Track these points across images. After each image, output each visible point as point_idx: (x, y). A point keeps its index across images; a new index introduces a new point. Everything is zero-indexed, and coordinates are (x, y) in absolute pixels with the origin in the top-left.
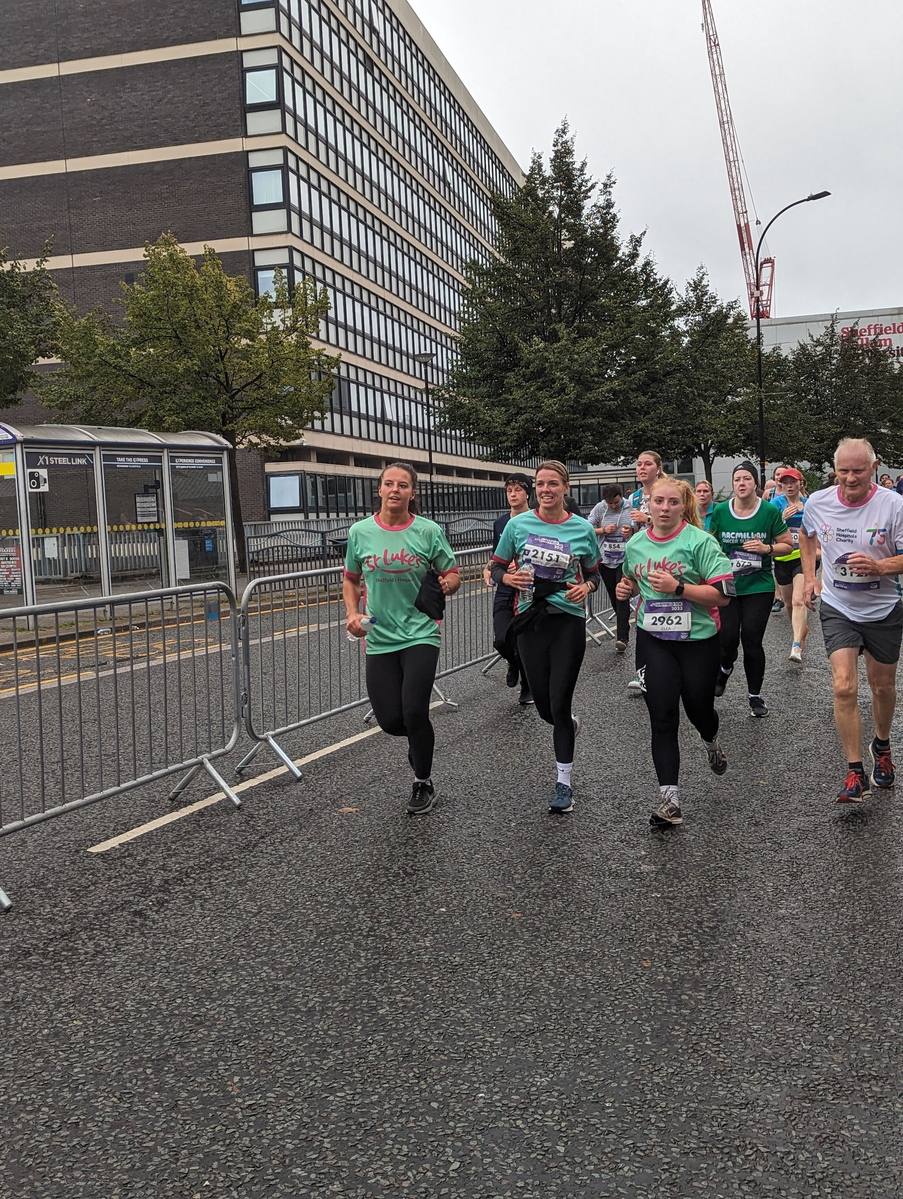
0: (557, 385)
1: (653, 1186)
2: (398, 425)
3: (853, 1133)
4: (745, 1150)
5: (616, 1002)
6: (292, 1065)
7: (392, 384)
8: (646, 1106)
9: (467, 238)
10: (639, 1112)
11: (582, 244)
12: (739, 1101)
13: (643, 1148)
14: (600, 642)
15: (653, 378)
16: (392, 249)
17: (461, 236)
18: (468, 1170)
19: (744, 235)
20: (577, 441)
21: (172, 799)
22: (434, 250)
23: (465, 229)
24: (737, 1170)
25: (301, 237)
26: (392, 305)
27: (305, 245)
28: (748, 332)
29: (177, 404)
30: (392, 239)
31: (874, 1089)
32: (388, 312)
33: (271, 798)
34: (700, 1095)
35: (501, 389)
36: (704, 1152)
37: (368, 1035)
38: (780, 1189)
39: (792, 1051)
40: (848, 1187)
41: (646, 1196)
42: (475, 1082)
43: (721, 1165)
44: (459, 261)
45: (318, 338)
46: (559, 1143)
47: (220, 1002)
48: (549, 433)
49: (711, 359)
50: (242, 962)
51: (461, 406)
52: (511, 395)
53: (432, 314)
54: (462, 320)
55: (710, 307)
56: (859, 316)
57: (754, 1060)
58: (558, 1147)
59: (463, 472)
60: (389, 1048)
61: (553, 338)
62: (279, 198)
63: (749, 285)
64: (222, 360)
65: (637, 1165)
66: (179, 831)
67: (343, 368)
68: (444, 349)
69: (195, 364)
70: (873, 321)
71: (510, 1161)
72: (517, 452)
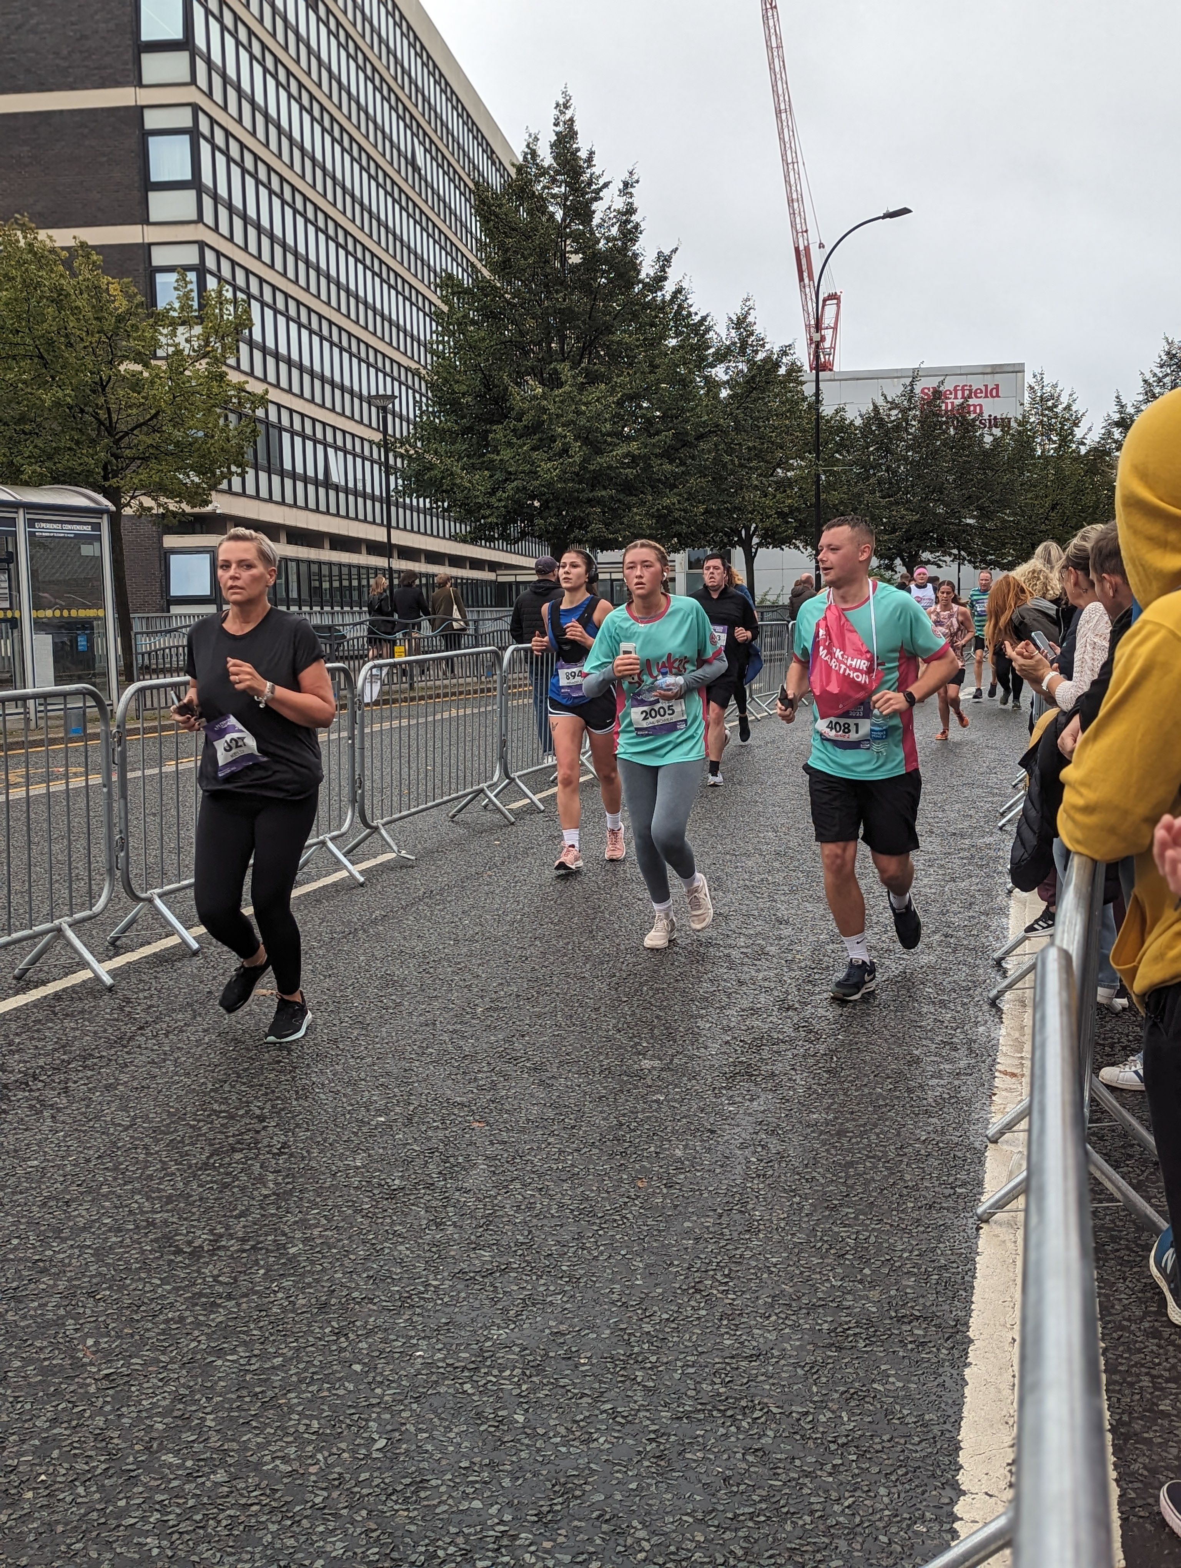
0: (558, 445)
1: (635, 1460)
2: (346, 491)
3: (887, 1386)
4: (753, 1412)
5: (601, 1232)
6: (167, 1321)
7: (339, 435)
8: (632, 1362)
9: (443, 244)
10: (622, 1368)
11: (593, 259)
12: (749, 1352)
13: (625, 1414)
15: (682, 441)
16: (342, 252)
17: (435, 241)
18: (397, 1448)
19: (804, 261)
20: (582, 519)
21: (18, 978)
22: (399, 258)
23: (440, 231)
24: (741, 1437)
25: (216, 229)
26: (340, 329)
27: (222, 240)
28: (804, 387)
29: (40, 449)
30: (341, 240)
31: (916, 1332)
32: (335, 338)
33: (156, 977)
34: (700, 1346)
35: (486, 446)
36: (702, 1416)
37: (272, 1281)
38: (793, 1458)
39: (818, 1288)
40: (877, 1452)
41: (626, 1472)
42: (412, 1337)
43: (722, 1431)
44: (432, 274)
45: (238, 368)
46: (518, 1411)
47: (72, 1242)
48: (548, 507)
49: (757, 419)
50: (105, 1189)
51: (431, 467)
52: (498, 454)
53: (395, 344)
54: (434, 353)
55: (756, 352)
56: (945, 373)
57: (770, 1300)
58: (516, 1416)
59: (434, 558)
60: (301, 1296)
61: (553, 381)
62: (186, 175)
63: (808, 326)
64: (103, 390)
65: (616, 1435)
66: (25, 1020)
67: (273, 410)
68: (410, 391)
69: (67, 395)
70: (961, 381)
71: (452, 1435)
72: (505, 530)
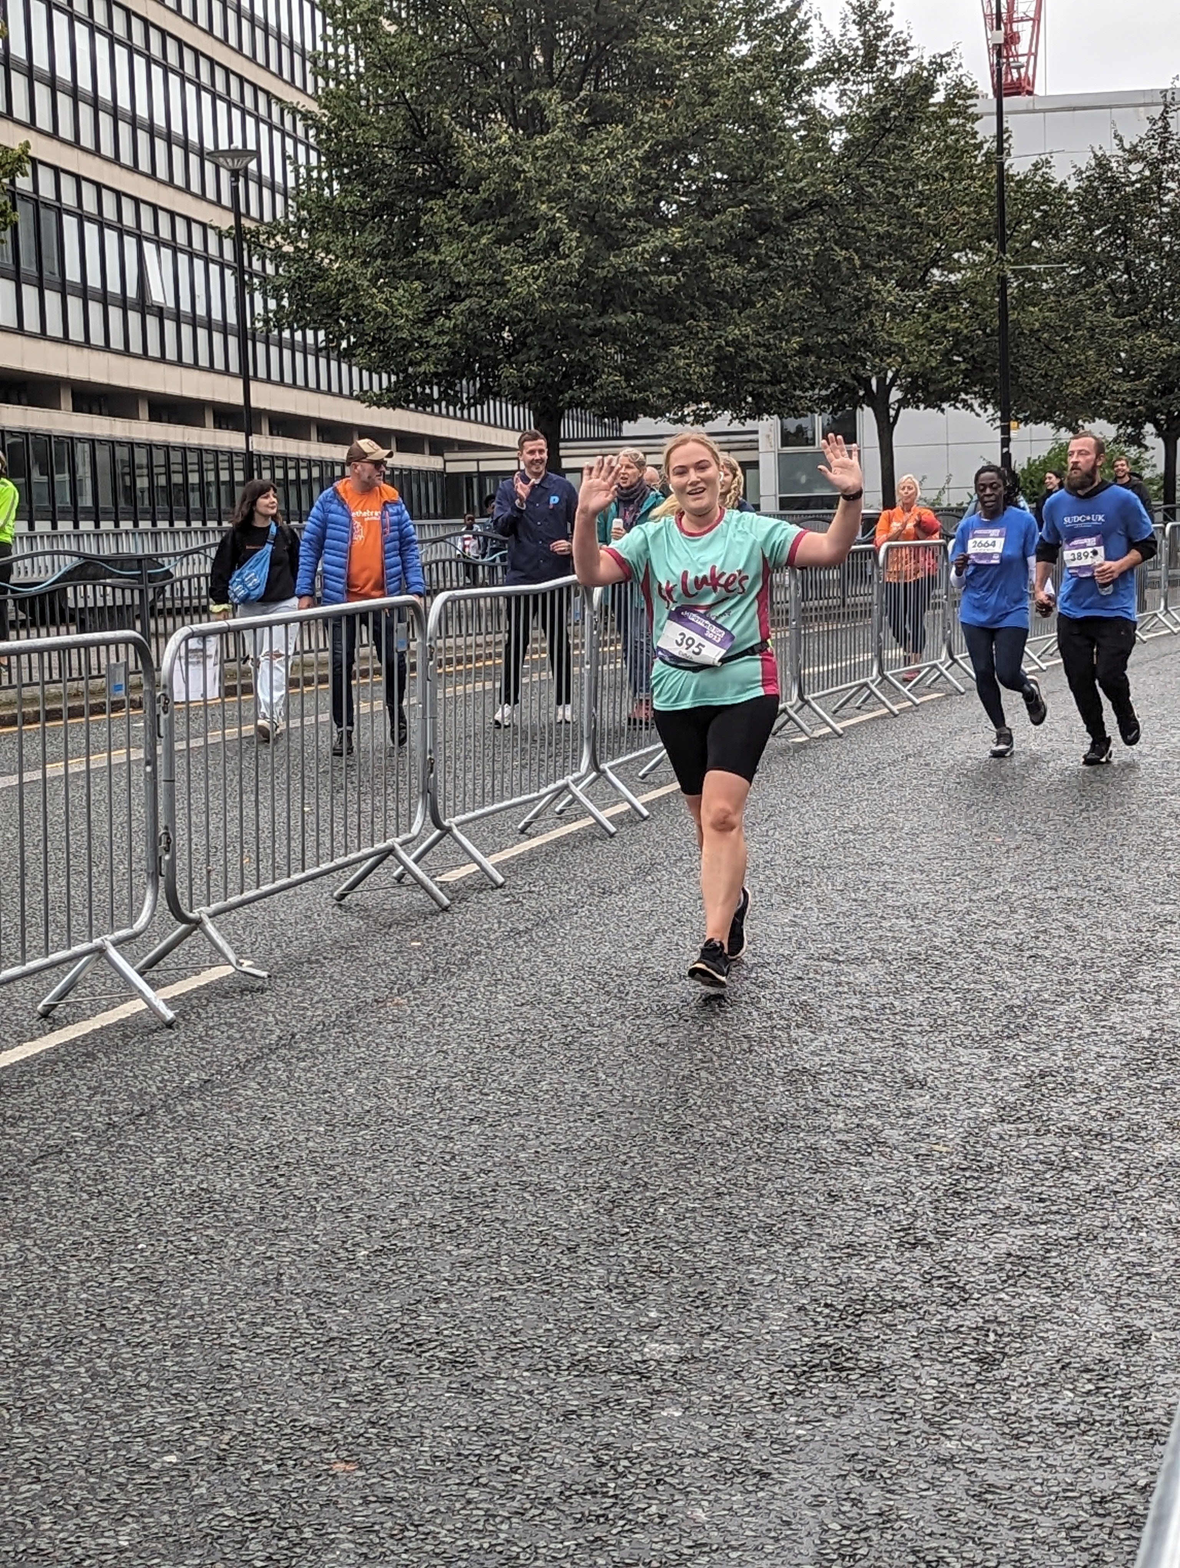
0: (541, 234)
2: (178, 317)
7: (164, 219)
14: (613, 829)
15: (761, 223)
20: (587, 365)
32: (156, 51)
35: (416, 237)
48: (524, 344)
51: (321, 274)
52: (436, 252)
53: (260, 59)
54: (330, 75)
67: (46, 177)
68: (289, 142)
72: (451, 386)
